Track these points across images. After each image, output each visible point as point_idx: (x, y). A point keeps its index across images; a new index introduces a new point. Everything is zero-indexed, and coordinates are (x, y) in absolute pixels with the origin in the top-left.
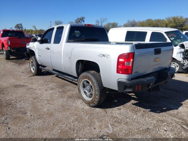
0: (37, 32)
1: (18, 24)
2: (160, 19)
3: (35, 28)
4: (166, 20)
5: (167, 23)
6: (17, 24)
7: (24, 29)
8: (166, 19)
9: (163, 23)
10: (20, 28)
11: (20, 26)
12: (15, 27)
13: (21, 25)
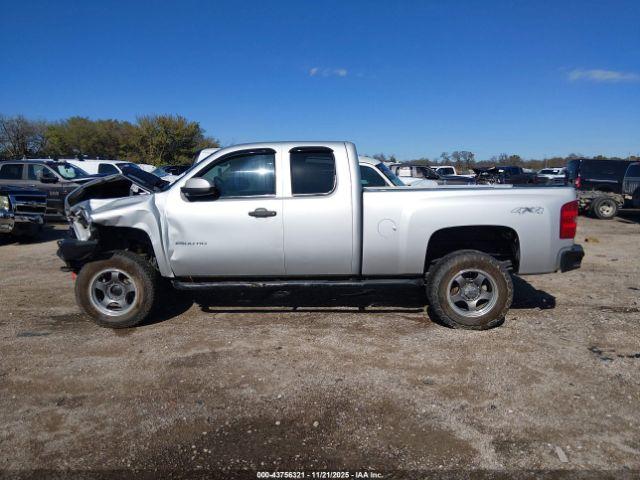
2: (116, 121)
4: (139, 126)
5: (145, 133)
8: (140, 121)
9: (131, 133)
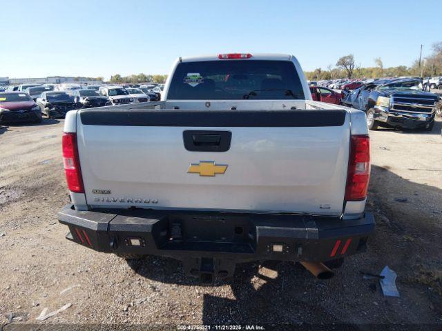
0: (382, 72)
1: (345, 57)
3: (381, 64)
6: (342, 56)
7: (354, 68)
10: (349, 64)
11: (348, 60)
12: (338, 64)
13: (351, 57)
